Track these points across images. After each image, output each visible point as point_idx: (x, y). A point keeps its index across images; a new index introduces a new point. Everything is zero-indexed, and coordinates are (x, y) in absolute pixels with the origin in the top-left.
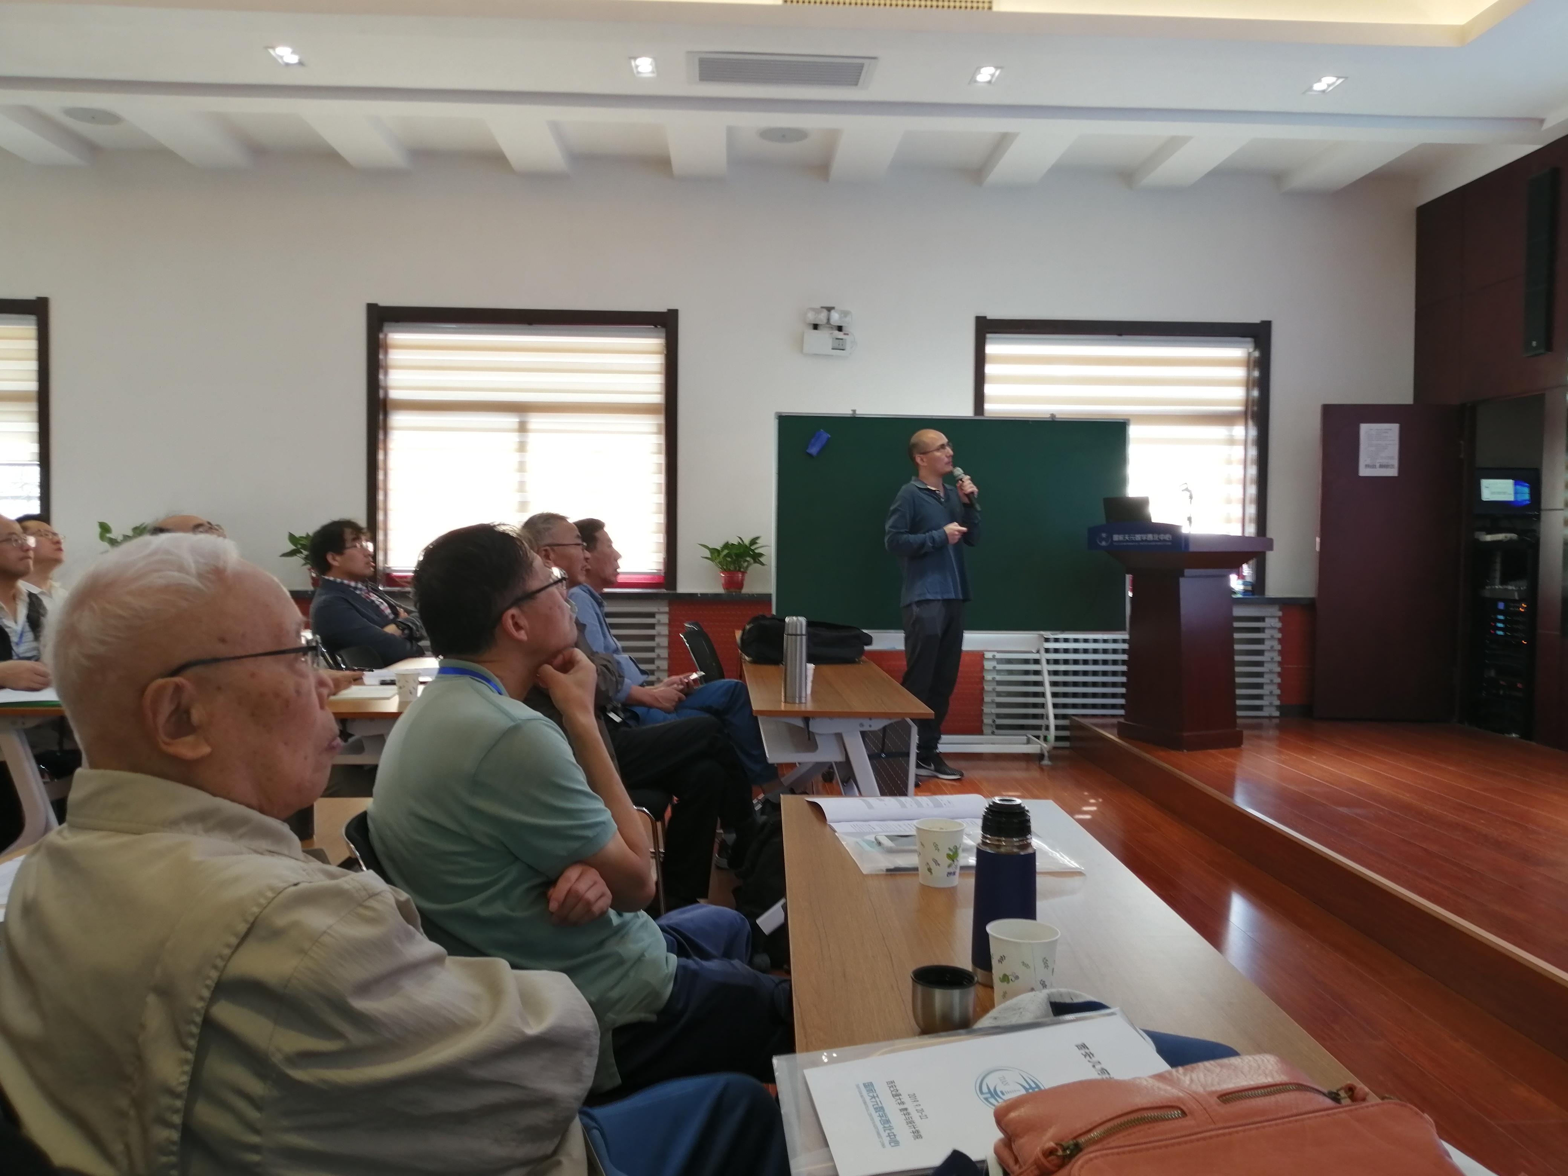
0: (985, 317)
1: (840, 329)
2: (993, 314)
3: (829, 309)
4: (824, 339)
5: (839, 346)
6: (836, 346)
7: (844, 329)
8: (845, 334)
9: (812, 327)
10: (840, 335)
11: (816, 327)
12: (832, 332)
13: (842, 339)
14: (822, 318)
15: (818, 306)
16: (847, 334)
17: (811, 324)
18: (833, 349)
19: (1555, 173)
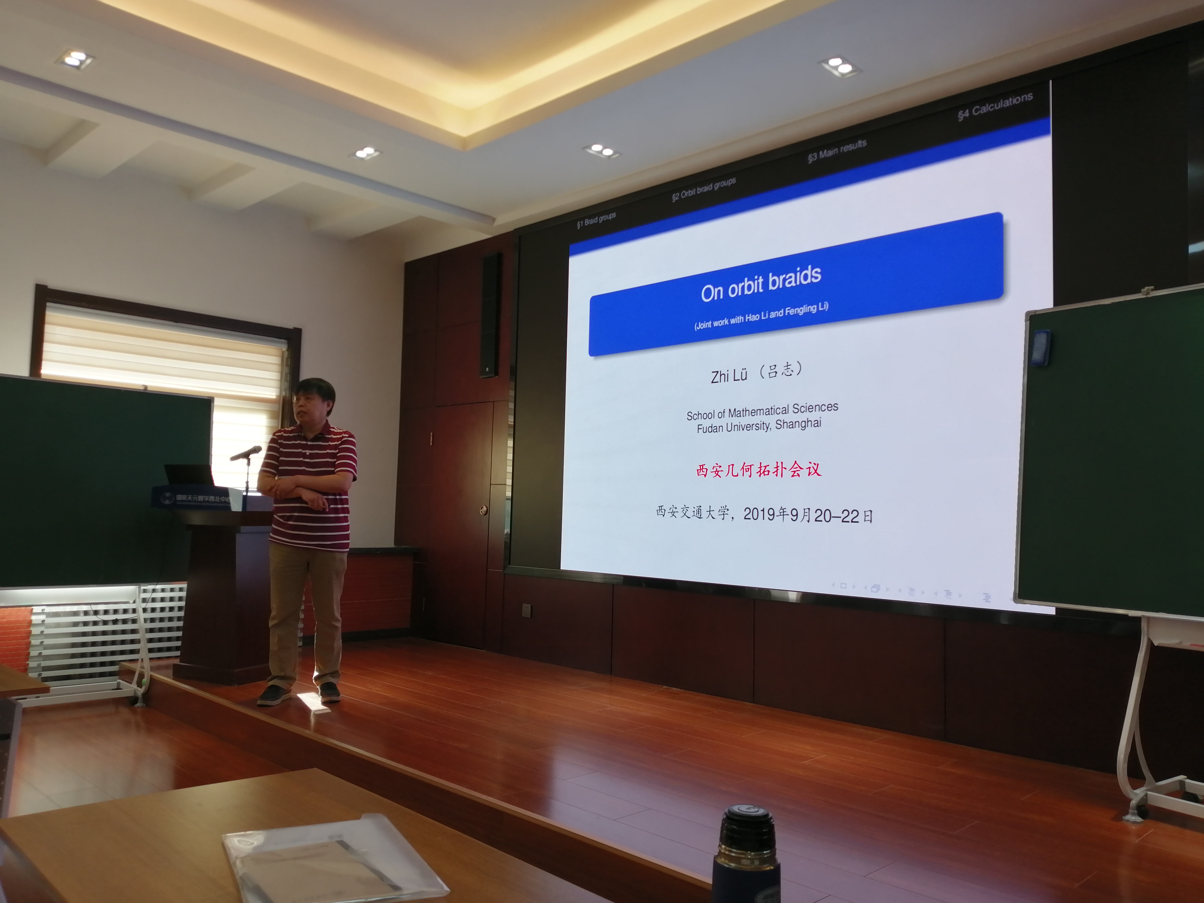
0: (47, 286)
2: (55, 283)
19: (500, 256)
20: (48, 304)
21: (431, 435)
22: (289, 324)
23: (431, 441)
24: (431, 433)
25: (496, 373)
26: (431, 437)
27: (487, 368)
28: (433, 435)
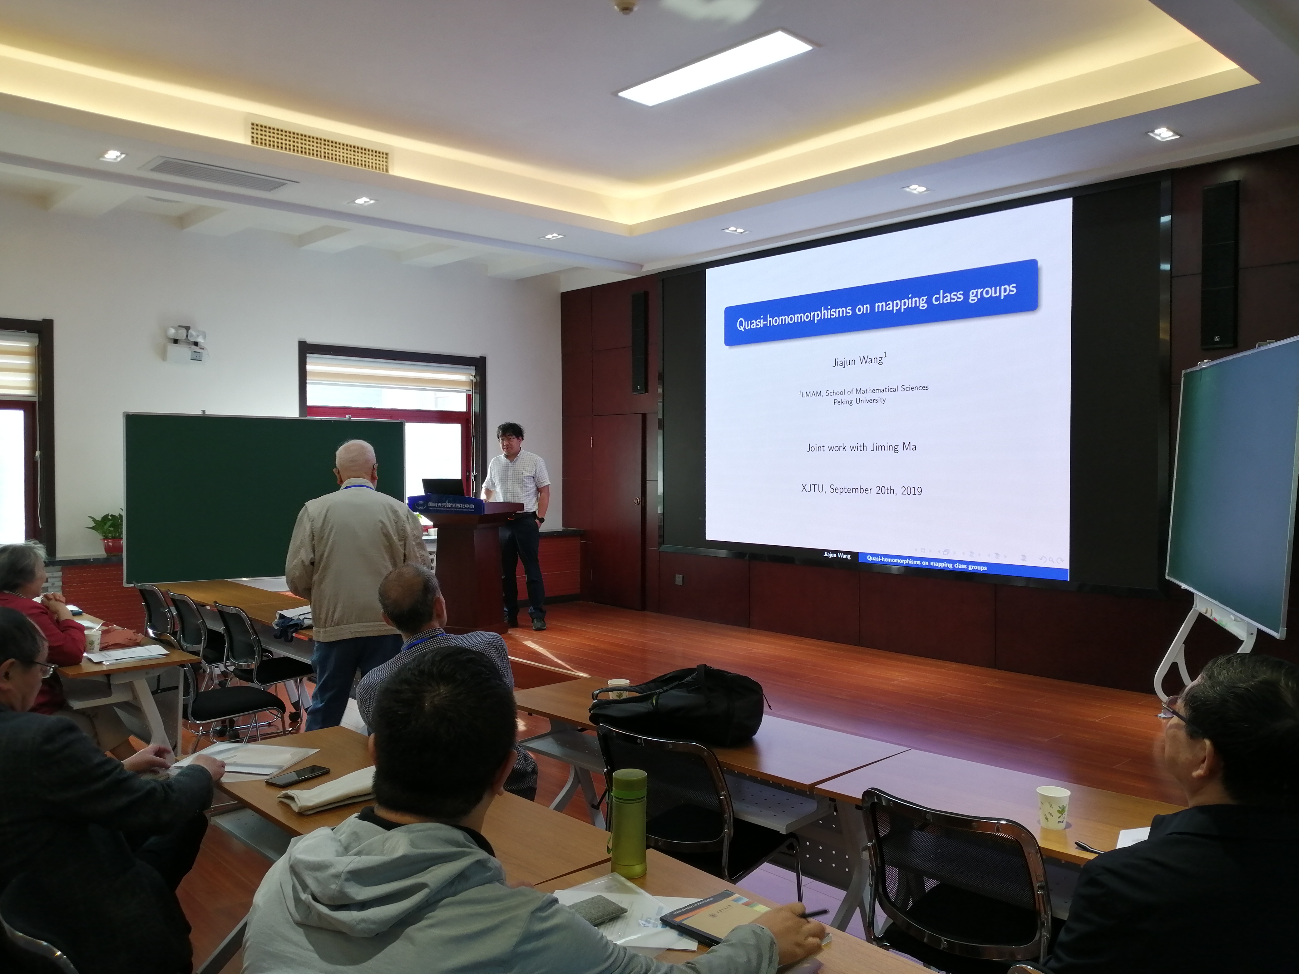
0: (306, 342)
1: (196, 344)
2: (311, 339)
3: (188, 328)
4: (184, 351)
5: (197, 358)
6: (194, 357)
7: (199, 344)
8: (201, 348)
9: (173, 341)
10: (197, 349)
11: (176, 341)
12: (190, 346)
13: (199, 352)
14: (182, 334)
15: (176, 325)
16: (203, 349)
17: (172, 339)
18: (191, 359)
19: (646, 294)
20: (308, 355)
21: (592, 439)
22: (476, 354)
23: (592, 444)
24: (592, 437)
25: (647, 391)
26: (592, 440)
27: (639, 387)
28: (593, 439)
